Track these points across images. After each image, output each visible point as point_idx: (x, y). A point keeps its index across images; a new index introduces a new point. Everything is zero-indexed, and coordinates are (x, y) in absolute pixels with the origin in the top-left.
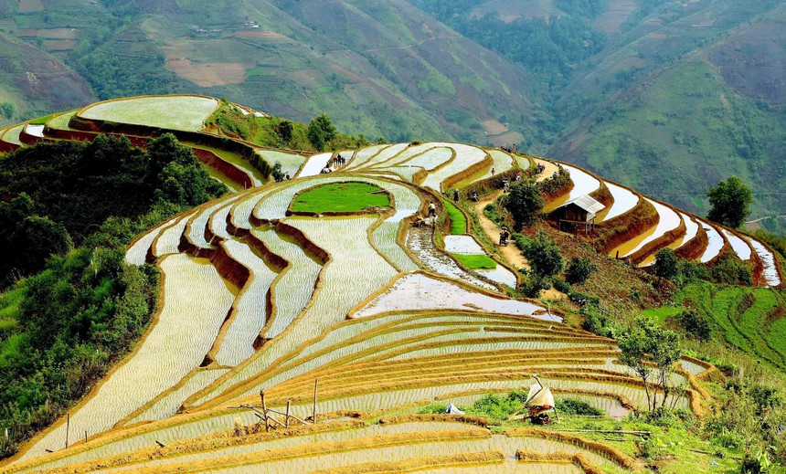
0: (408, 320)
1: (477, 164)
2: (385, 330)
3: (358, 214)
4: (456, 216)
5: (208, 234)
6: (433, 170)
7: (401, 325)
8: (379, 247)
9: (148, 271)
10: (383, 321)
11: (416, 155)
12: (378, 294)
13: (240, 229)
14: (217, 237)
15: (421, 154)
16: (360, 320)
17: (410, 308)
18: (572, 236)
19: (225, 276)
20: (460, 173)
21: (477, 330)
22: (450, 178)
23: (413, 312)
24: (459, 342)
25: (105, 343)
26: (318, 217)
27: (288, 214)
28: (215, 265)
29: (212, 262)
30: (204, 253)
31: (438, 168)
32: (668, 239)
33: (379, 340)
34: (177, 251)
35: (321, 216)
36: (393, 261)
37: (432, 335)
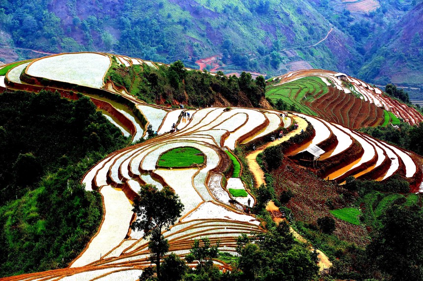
0: (201, 223)
1: (258, 127)
2: (191, 227)
3: (189, 168)
4: (237, 166)
5: (120, 176)
6: (233, 132)
7: (198, 226)
8: (196, 187)
9: (95, 194)
10: (192, 223)
11: (226, 120)
12: (192, 211)
13: (135, 175)
14: (124, 178)
15: (229, 118)
16: (184, 223)
17: (203, 218)
18: (305, 168)
19: (129, 198)
20: (247, 134)
21: (224, 228)
22: (241, 137)
23: (204, 220)
24: (215, 233)
25: (87, 228)
26: (170, 169)
27: (157, 167)
28: (124, 192)
29: (123, 190)
30: (119, 186)
31: (236, 130)
32: (363, 167)
33: (189, 232)
34: (107, 184)
35: (171, 169)
36: (201, 194)
37: (207, 230)
